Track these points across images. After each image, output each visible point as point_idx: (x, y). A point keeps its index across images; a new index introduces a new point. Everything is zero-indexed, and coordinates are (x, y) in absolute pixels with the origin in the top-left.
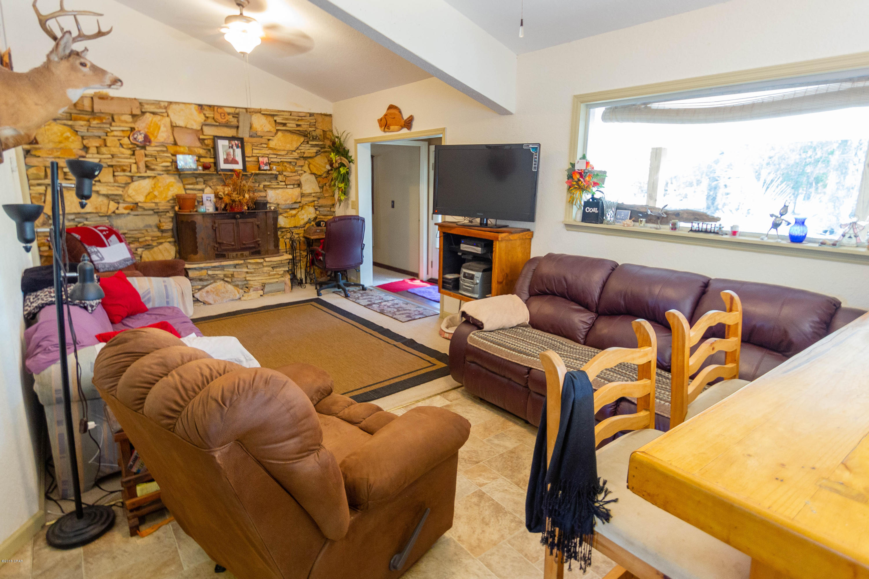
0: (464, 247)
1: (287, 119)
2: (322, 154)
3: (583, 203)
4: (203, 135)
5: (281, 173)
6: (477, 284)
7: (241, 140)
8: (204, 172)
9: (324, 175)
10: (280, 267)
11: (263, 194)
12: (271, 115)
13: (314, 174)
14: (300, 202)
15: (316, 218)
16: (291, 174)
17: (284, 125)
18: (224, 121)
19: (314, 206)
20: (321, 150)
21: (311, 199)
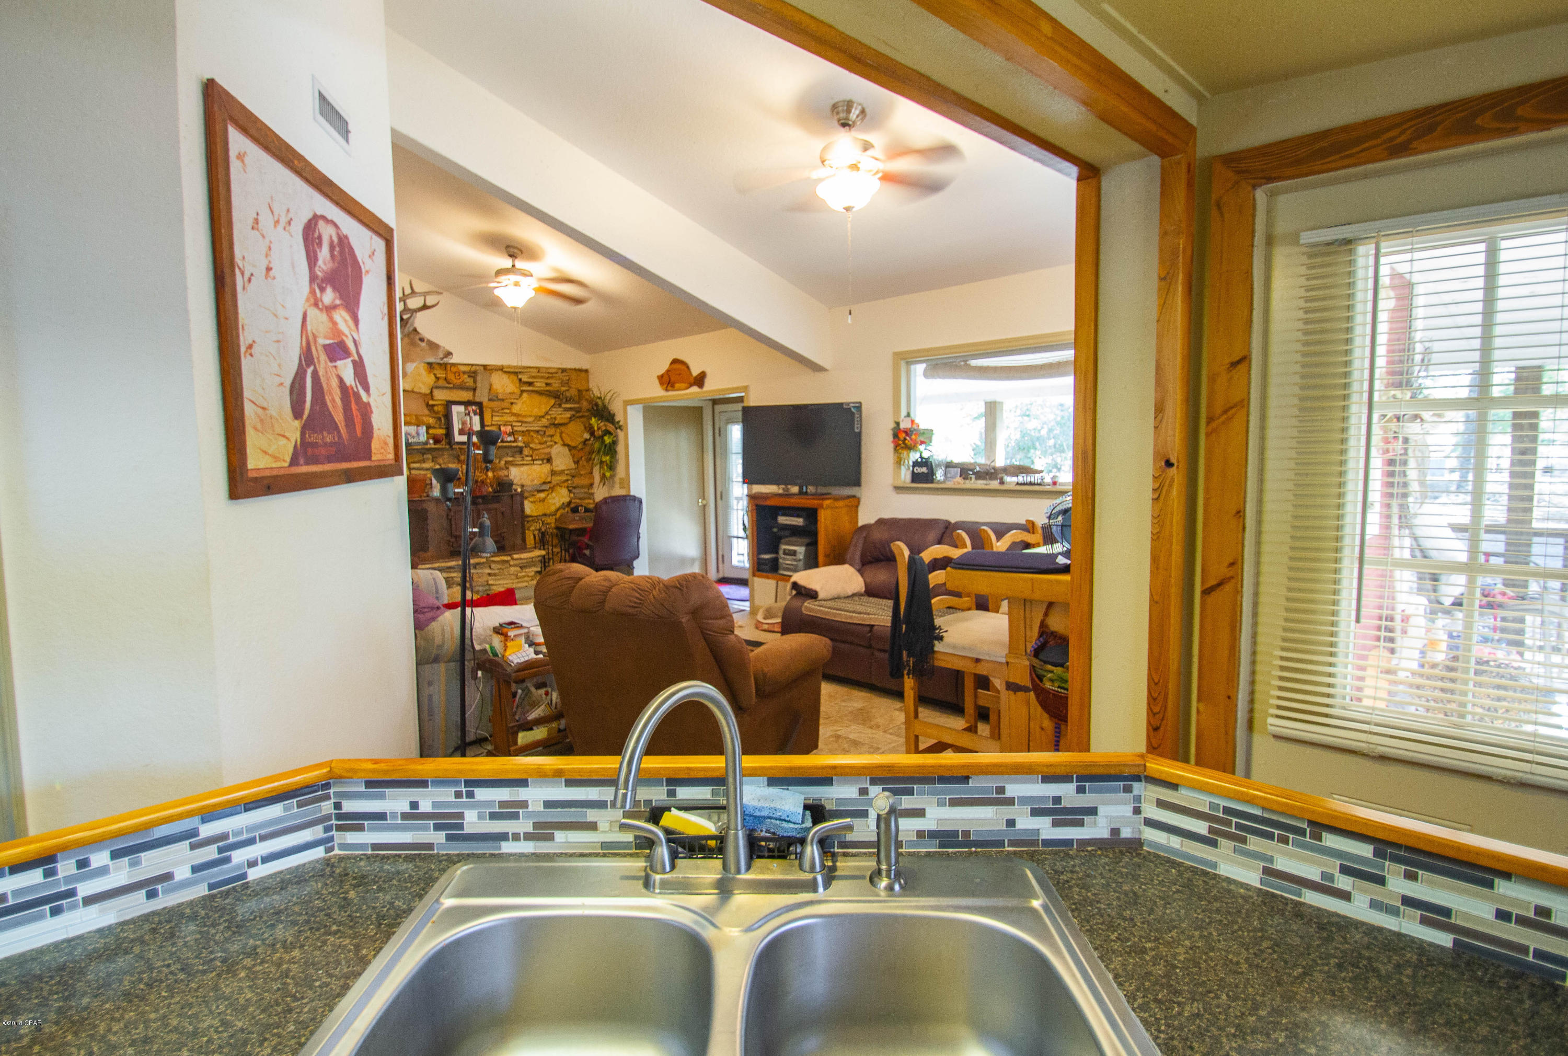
0: (782, 520)
1: (534, 377)
2: (578, 420)
3: (911, 463)
4: (433, 399)
5: (527, 445)
6: (800, 560)
7: (480, 405)
8: (436, 446)
9: (580, 447)
10: (530, 567)
11: (506, 473)
12: (513, 372)
13: (568, 446)
14: (550, 482)
15: (570, 503)
16: (539, 447)
17: (530, 384)
18: (458, 382)
19: (568, 487)
20: (577, 414)
21: (565, 478)
